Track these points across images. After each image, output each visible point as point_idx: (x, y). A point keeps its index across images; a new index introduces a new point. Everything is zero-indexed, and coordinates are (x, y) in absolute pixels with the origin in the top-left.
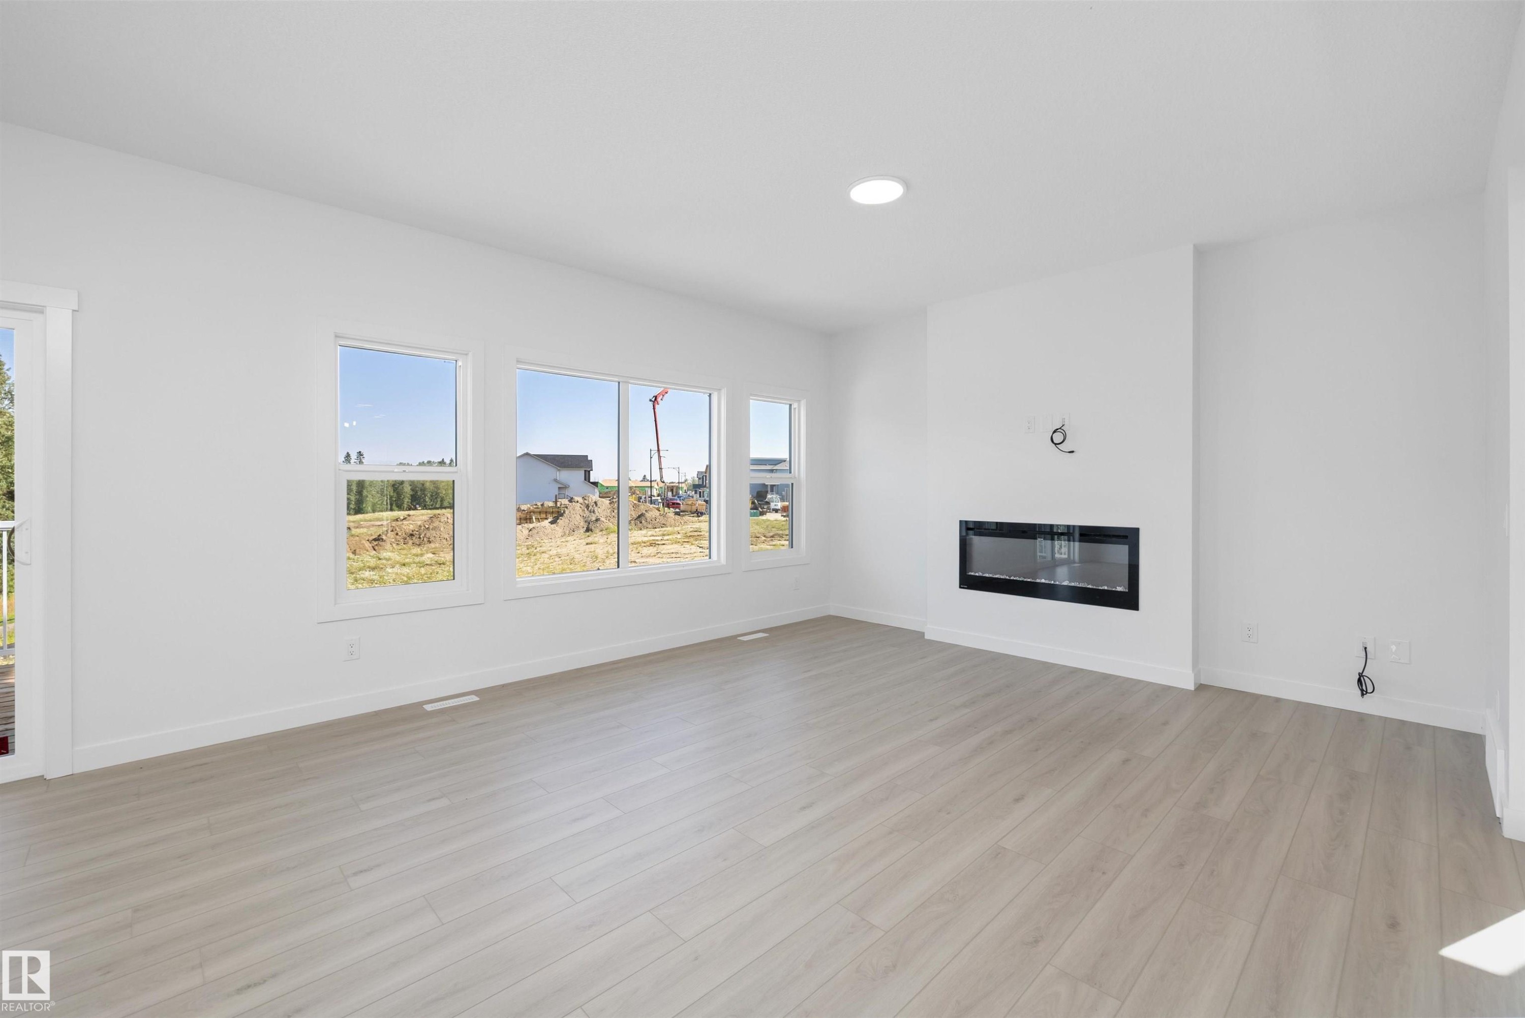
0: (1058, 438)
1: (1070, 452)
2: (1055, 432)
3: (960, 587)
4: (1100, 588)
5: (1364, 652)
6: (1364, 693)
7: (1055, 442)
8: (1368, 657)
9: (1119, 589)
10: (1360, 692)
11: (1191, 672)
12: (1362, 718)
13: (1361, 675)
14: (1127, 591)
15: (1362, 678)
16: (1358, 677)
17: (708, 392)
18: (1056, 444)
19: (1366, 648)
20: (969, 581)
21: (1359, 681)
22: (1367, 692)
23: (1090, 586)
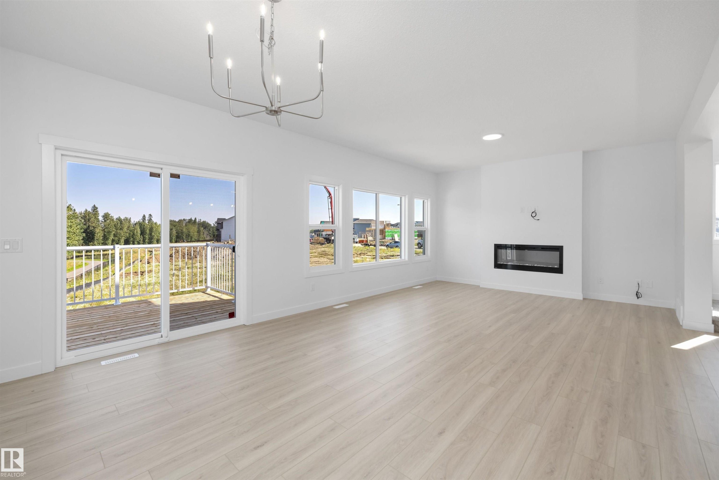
0: (534, 215)
1: (538, 220)
2: (532, 213)
3: (494, 268)
4: (549, 267)
5: (638, 285)
6: (638, 298)
7: (533, 216)
8: (640, 286)
9: (556, 267)
10: (637, 298)
11: (581, 294)
12: (638, 306)
13: (637, 292)
14: (559, 267)
15: (638, 293)
16: (636, 293)
17: (400, 196)
18: (533, 217)
19: (639, 284)
20: (498, 266)
21: (637, 294)
22: (639, 298)
23: (545, 266)
